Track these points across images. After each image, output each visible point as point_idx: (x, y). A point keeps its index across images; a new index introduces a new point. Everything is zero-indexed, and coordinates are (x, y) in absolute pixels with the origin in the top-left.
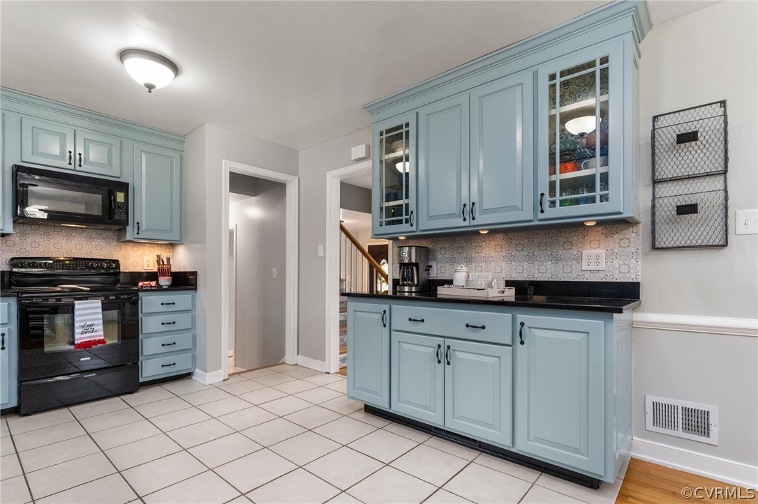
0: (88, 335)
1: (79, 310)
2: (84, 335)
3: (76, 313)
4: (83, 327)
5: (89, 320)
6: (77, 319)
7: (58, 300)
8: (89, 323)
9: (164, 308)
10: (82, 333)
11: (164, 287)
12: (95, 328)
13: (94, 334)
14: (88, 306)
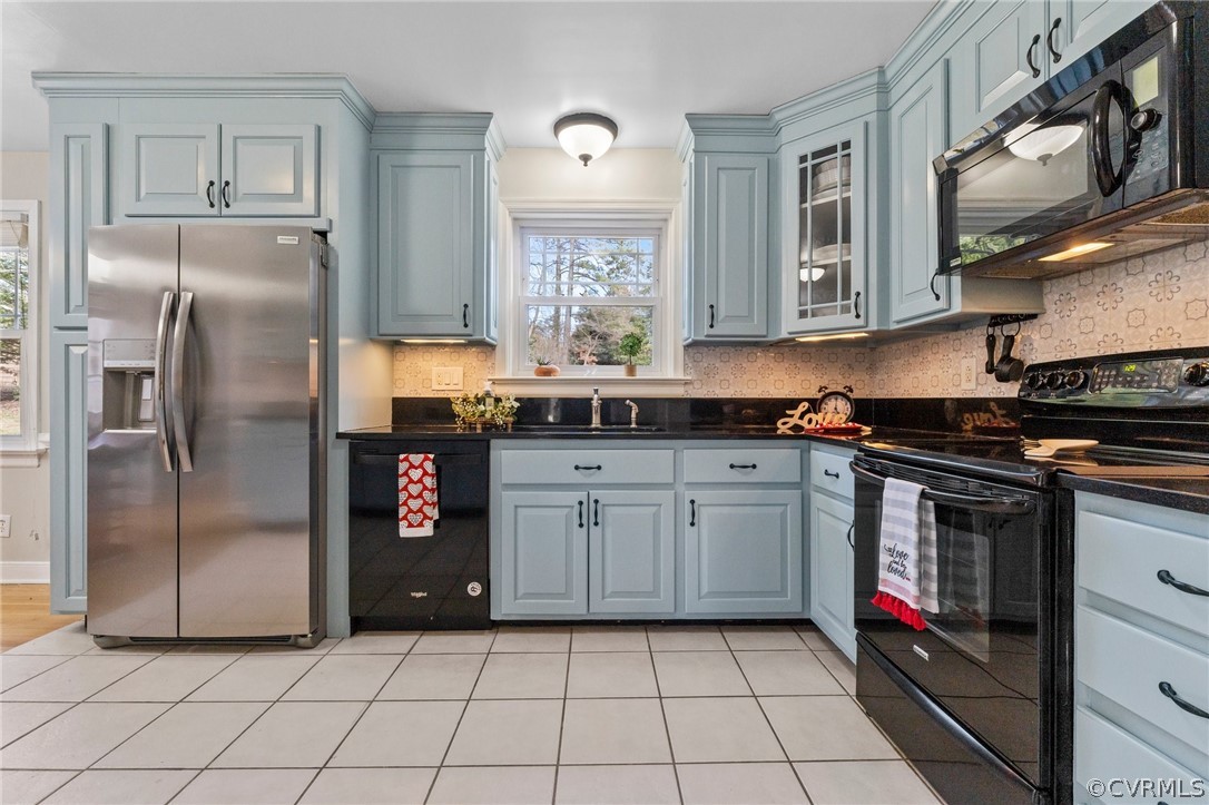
1: (888, 501)
5: (899, 538)
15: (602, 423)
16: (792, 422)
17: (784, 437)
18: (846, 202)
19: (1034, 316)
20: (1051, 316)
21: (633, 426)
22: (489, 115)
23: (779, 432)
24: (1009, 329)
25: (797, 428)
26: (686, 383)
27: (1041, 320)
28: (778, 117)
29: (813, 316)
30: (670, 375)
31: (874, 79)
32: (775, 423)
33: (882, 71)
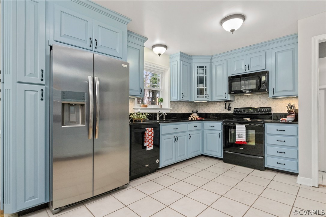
0: (240, 139)
1: (238, 128)
2: (239, 138)
3: (237, 129)
4: (239, 135)
5: (241, 133)
6: (237, 131)
7: (230, 123)
8: (241, 134)
9: (278, 132)
10: (238, 137)
11: (290, 121)
12: (243, 136)
13: (242, 139)
14: (240, 127)
15: (159, 119)
16: (191, 118)
17: (190, 121)
18: (206, 77)
19: (233, 101)
20: (236, 101)
21: (164, 120)
22: (147, 39)
23: (189, 120)
24: (230, 102)
25: (192, 119)
26: (171, 110)
27: (234, 102)
28: (193, 57)
29: (200, 97)
30: (168, 108)
31: (211, 57)
32: (188, 118)
33: (212, 56)
